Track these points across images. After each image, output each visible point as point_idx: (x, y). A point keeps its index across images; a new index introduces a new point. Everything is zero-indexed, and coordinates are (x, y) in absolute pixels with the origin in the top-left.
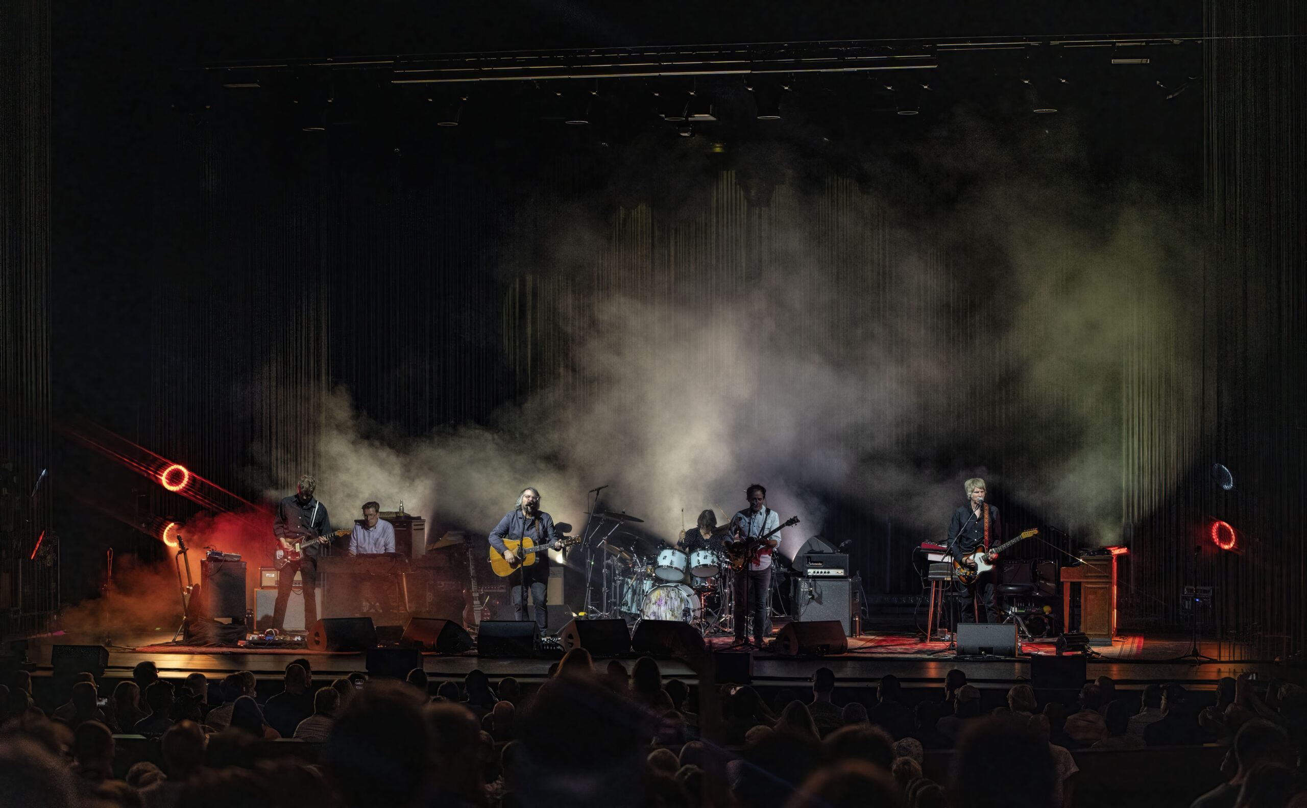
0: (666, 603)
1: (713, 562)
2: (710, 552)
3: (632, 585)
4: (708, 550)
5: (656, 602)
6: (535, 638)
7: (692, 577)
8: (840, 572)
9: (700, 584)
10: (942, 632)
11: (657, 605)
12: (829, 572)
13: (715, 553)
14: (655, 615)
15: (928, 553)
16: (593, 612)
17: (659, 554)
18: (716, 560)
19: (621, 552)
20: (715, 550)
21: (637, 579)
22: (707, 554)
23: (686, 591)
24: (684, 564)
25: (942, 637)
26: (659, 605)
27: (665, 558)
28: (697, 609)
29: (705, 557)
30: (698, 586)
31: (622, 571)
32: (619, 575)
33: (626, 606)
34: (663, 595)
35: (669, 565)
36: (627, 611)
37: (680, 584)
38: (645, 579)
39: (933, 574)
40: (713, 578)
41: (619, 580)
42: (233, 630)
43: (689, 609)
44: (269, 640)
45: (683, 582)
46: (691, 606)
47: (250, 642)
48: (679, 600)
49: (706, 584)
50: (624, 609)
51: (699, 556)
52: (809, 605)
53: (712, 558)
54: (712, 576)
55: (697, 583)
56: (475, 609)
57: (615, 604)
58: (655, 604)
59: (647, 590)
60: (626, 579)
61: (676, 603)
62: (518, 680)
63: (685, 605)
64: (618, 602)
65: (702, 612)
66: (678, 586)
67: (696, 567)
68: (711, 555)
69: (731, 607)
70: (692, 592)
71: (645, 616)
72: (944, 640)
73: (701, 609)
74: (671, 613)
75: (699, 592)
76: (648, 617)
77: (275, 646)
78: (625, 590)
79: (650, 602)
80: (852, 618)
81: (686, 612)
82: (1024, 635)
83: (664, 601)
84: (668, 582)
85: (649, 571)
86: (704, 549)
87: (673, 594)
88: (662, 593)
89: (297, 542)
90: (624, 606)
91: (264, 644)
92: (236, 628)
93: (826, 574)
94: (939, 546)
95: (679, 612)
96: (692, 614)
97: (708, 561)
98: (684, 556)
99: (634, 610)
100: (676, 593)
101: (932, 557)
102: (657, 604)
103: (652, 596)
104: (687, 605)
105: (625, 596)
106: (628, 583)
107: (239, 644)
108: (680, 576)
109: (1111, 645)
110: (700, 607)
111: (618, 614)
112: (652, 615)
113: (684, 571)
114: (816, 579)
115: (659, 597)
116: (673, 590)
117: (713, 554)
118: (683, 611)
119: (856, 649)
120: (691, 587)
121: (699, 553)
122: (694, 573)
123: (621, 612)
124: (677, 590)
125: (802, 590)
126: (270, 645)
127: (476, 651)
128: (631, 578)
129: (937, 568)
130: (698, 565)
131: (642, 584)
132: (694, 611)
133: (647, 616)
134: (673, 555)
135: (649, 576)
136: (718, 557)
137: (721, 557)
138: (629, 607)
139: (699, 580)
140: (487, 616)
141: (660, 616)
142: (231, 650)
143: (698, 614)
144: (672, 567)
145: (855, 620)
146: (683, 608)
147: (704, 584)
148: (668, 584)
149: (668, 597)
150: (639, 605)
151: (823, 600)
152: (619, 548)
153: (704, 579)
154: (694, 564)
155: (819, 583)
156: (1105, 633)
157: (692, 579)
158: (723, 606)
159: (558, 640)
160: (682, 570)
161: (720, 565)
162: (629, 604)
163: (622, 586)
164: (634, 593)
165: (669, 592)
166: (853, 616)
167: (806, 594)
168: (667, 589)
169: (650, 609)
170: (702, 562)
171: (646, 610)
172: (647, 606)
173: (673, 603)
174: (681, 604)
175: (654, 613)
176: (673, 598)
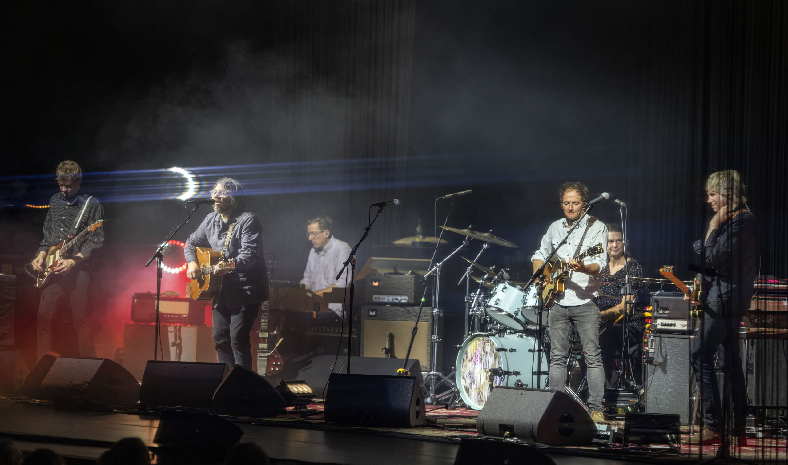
0: (481, 360)
5: (472, 359)
8: (684, 325)
11: (473, 363)
12: (674, 325)
26: (475, 363)
34: (479, 348)
48: (493, 355)
52: (655, 374)
56: (259, 354)
58: (471, 361)
61: (491, 360)
63: (498, 363)
79: (467, 358)
83: (479, 356)
87: (488, 348)
88: (478, 346)
93: (672, 328)
100: (491, 345)
103: (469, 349)
114: (663, 335)
115: (475, 351)
116: (488, 341)
124: (492, 342)
140: (276, 365)
141: (475, 379)
149: (484, 351)
151: (669, 367)
155: (666, 340)
165: (485, 343)
168: (482, 339)
169: (466, 368)
171: (462, 368)
172: (464, 363)
173: (488, 360)
174: (495, 361)
175: (470, 374)
176: (488, 354)
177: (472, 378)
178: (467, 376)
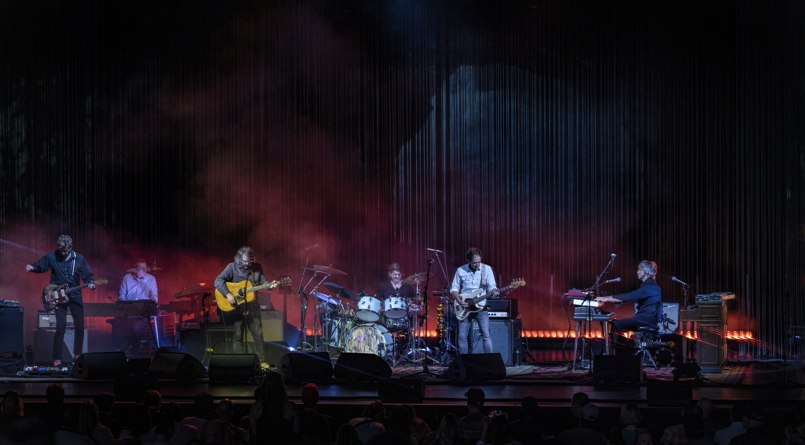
0: (365, 339)
1: (402, 306)
2: (400, 298)
3: (338, 325)
4: (398, 297)
5: (356, 339)
6: (255, 367)
7: (386, 318)
8: (504, 314)
9: (392, 324)
10: (585, 362)
12: (495, 315)
13: (403, 299)
14: (356, 349)
15: (574, 298)
16: (308, 347)
17: (359, 300)
18: (404, 304)
19: (329, 298)
20: (404, 297)
21: (342, 321)
22: (398, 300)
23: (380, 330)
24: (380, 308)
25: (585, 366)
26: (359, 341)
27: (364, 303)
28: (389, 344)
29: (396, 303)
30: (391, 326)
31: (331, 314)
32: (328, 317)
33: (334, 342)
34: (362, 333)
35: (367, 309)
36: (334, 346)
37: (376, 324)
38: (348, 320)
39: (577, 315)
40: (403, 320)
41: (328, 321)
42: (12, 363)
43: (383, 344)
44: (42, 370)
45: (378, 323)
46: (384, 342)
47: (26, 372)
49: (397, 324)
50: (332, 344)
51: (391, 302)
53: (402, 303)
54: (401, 318)
55: (390, 324)
57: (325, 340)
59: (349, 329)
60: (334, 320)
61: (373, 339)
62: (233, 401)
63: (379, 341)
64: (327, 339)
65: (394, 346)
66: (374, 325)
67: (389, 310)
68: (401, 301)
69: (417, 342)
70: (386, 330)
71: (348, 350)
72: (587, 368)
73: (393, 344)
74: (369, 347)
75: (391, 330)
76: (351, 350)
77: (46, 376)
78: (333, 329)
79: (352, 338)
80: (514, 351)
81: (381, 346)
82: (651, 365)
84: (366, 322)
85: (351, 314)
86: (395, 296)
87: (370, 332)
88: (361, 332)
89: (62, 288)
90: (332, 342)
91: (37, 374)
92: (16, 361)
93: (493, 316)
94: (583, 293)
95: (375, 347)
96: (385, 348)
97: (398, 306)
98: (379, 302)
99: (339, 346)
100: (372, 331)
101: (577, 302)
102: (357, 340)
103: (353, 334)
104: (382, 341)
105: (333, 333)
106: (335, 323)
107: (17, 374)
108: (376, 318)
109: (721, 373)
110: (392, 342)
111: (327, 348)
112: (353, 349)
113: (379, 314)
115: (359, 335)
116: (370, 329)
117: (402, 300)
118: (378, 345)
119: (514, 376)
120: (385, 327)
121: (391, 300)
122: (387, 315)
123: (329, 347)
124: (373, 329)
125: (474, 329)
126: (42, 374)
127: (208, 379)
128: (338, 320)
129: (581, 311)
130: (390, 309)
131: (346, 324)
132: (387, 346)
133: (349, 350)
134: (370, 301)
135: (352, 318)
136: (406, 302)
137: (409, 302)
138: (336, 343)
139: (391, 321)
141: (360, 350)
142: (10, 379)
143: (391, 348)
144: (369, 311)
145: (517, 353)
146: (378, 344)
147: (395, 324)
148: (367, 324)
149: (366, 334)
150: (343, 341)
152: (328, 295)
153: (396, 320)
154: (387, 308)
156: (715, 363)
157: (385, 320)
158: (411, 342)
159: (275, 370)
160: (377, 312)
161: (408, 309)
162: (336, 341)
163: (330, 326)
164: (340, 331)
165: (367, 330)
166: (515, 350)
167: (477, 332)
168: (365, 328)
169: (351, 344)
170: (394, 306)
171: (348, 344)
172: (350, 342)
173: (370, 339)
174: (376, 340)
175: (355, 348)
176: (370, 336)
177: (357, 349)
178: (352, 349)
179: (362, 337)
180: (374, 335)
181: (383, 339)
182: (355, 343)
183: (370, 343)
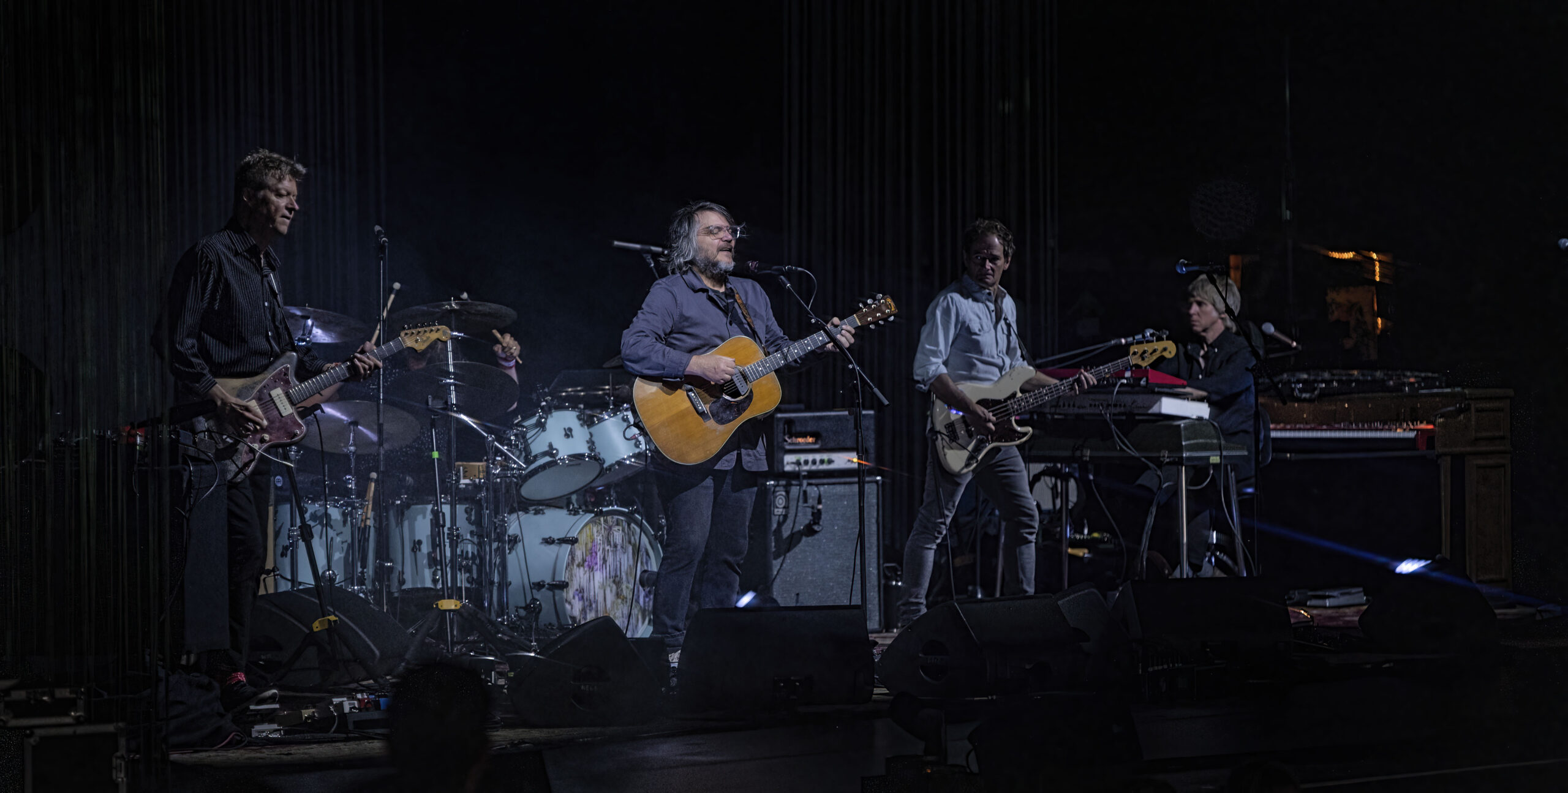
0: (605, 560)
5: (584, 561)
11: (587, 568)
14: (582, 599)
26: (591, 569)
34: (598, 539)
39: (1190, 448)
48: (630, 549)
58: (583, 565)
61: (626, 559)
74: (614, 587)
87: (617, 535)
88: (595, 534)
93: (825, 467)
100: (623, 530)
102: (586, 563)
104: (647, 563)
112: (577, 598)
115: (589, 545)
116: (617, 524)
124: (625, 523)
141: (592, 599)
148: (607, 507)
149: (609, 543)
165: (610, 528)
168: (605, 521)
169: (572, 580)
172: (567, 571)
173: (618, 559)
175: (580, 592)
176: (619, 547)
177: (585, 598)
178: (574, 597)
179: (598, 554)
180: (627, 544)
181: (649, 557)
182: (582, 575)
183: (619, 573)
